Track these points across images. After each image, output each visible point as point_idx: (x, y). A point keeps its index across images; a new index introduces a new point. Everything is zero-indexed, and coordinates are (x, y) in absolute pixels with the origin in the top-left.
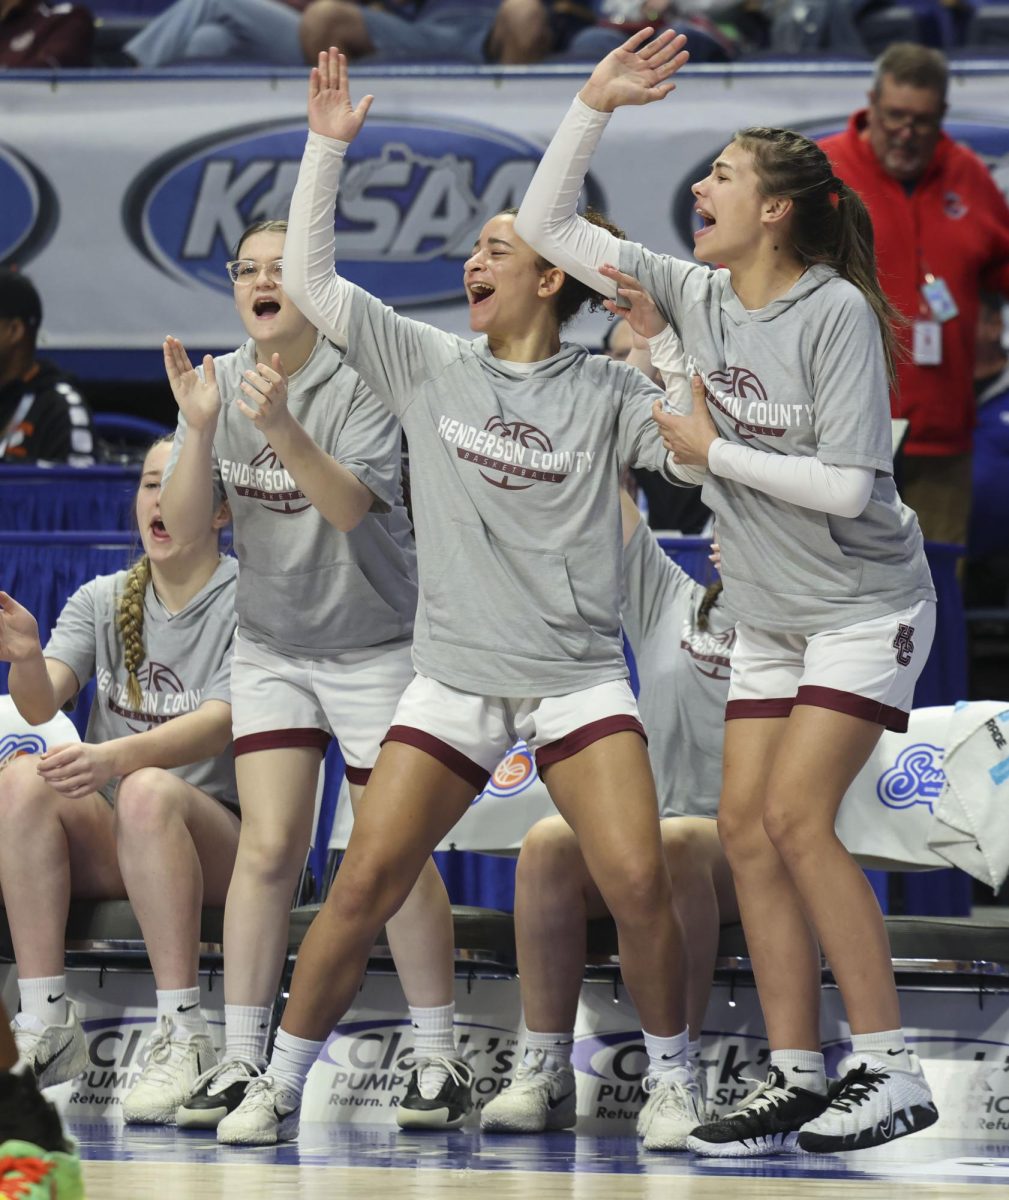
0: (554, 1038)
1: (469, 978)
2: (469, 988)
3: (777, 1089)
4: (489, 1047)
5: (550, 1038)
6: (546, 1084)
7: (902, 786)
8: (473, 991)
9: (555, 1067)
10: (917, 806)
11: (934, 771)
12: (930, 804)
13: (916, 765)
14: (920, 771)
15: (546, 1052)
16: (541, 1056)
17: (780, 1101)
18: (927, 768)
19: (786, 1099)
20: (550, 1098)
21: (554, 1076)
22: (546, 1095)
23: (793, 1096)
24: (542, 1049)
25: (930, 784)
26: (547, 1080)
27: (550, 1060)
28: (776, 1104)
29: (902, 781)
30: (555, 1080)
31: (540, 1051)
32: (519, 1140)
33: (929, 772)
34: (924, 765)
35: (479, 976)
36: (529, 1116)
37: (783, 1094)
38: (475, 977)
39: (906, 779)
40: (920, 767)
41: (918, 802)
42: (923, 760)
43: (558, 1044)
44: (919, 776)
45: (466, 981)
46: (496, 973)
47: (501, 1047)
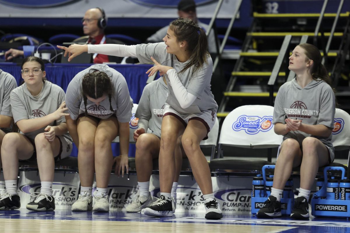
0: (89, 188)
1: (64, 173)
2: (64, 176)
3: (164, 200)
4: (69, 190)
5: (88, 188)
6: (87, 199)
7: (238, 126)
8: (65, 176)
9: (89, 196)
10: (242, 130)
11: (246, 122)
12: (245, 129)
13: (242, 120)
14: (243, 122)
15: (87, 192)
16: (86, 193)
17: (164, 203)
18: (245, 121)
19: (166, 203)
20: (88, 203)
21: (89, 197)
22: (87, 202)
23: (167, 202)
24: (86, 191)
25: (245, 125)
26: (87, 198)
27: (88, 194)
28: (164, 204)
29: (238, 124)
30: (89, 198)
31: (85, 191)
32: (82, 213)
33: (245, 122)
34: (244, 120)
35: (67, 172)
36: (84, 207)
37: (165, 201)
38: (66, 173)
39: (239, 124)
40: (243, 121)
41: (242, 129)
42: (244, 119)
43: (90, 189)
44: (243, 123)
45: (63, 174)
46: (71, 171)
47: (72, 190)
